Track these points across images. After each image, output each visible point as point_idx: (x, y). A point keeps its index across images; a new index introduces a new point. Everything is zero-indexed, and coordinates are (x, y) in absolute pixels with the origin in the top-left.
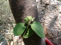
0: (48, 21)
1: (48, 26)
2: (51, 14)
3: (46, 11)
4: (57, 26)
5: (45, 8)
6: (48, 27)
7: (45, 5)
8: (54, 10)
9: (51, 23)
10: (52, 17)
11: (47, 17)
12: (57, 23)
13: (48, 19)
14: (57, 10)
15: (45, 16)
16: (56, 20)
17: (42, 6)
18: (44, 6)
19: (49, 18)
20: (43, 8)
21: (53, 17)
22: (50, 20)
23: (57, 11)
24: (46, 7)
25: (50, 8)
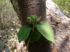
0: (58, 41)
1: (58, 46)
2: (62, 33)
3: (57, 30)
4: (68, 47)
5: (55, 26)
6: (59, 48)
7: (56, 24)
8: (65, 29)
9: (62, 43)
10: (63, 37)
11: (58, 36)
12: (68, 43)
13: (59, 39)
14: (69, 29)
15: (56, 35)
16: (67, 40)
17: (52, 24)
18: (54, 24)
19: (60, 37)
20: (54, 26)
21: (65, 37)
22: (61, 40)
23: (68, 31)
24: (57, 25)
25: (61, 27)
